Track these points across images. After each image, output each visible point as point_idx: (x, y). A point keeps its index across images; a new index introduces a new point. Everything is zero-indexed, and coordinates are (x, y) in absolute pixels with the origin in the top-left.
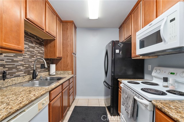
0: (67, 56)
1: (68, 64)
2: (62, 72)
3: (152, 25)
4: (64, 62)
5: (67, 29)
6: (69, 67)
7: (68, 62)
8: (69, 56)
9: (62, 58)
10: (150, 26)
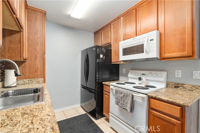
0: (36, 58)
1: (38, 68)
2: (26, 81)
3: (135, 39)
4: (30, 67)
5: (36, 20)
6: (39, 73)
7: (37, 66)
8: (38, 58)
9: (27, 60)
10: (134, 40)
